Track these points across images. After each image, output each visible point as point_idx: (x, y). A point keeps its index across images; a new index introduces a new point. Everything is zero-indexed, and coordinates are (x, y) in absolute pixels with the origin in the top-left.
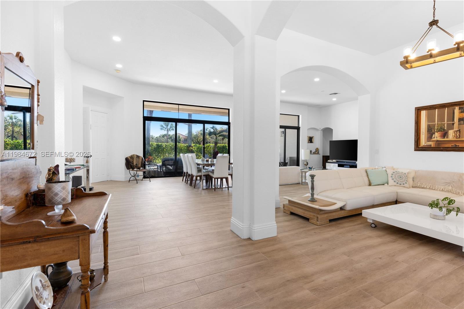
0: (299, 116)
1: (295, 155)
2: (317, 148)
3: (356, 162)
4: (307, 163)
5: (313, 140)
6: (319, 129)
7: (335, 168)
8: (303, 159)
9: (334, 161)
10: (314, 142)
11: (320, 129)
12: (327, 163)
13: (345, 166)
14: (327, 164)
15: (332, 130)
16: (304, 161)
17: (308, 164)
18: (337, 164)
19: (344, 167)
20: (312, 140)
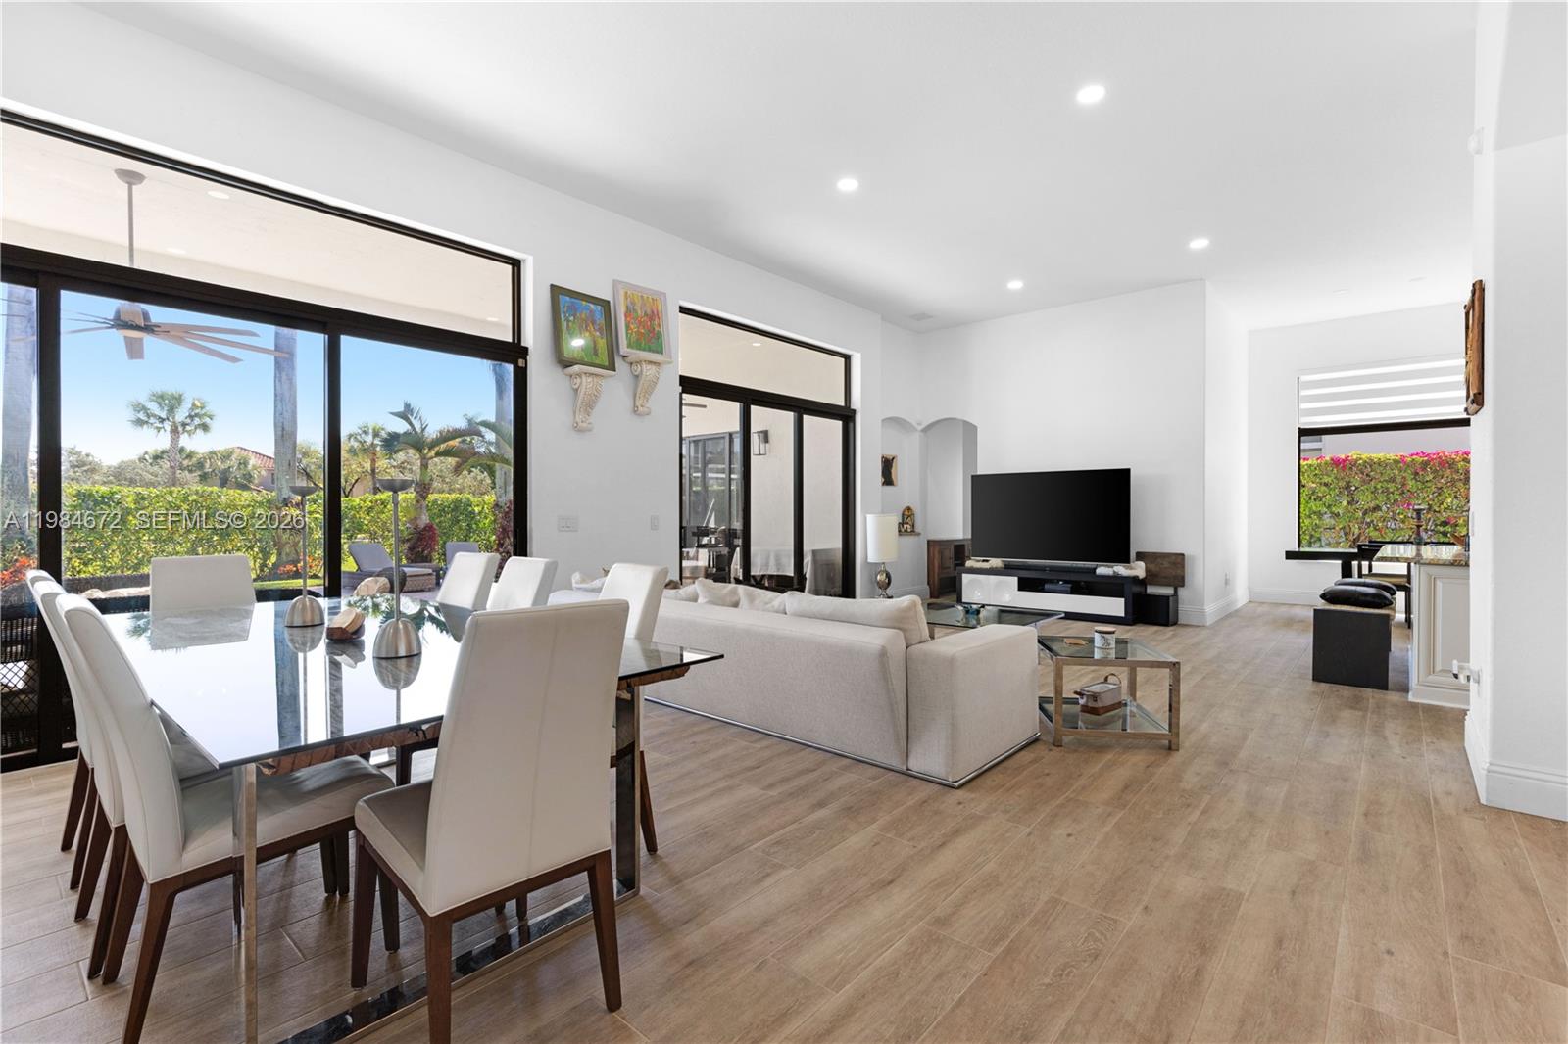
0: (847, 358)
1: (837, 544)
2: (909, 509)
3: (1095, 569)
4: (888, 576)
5: (893, 471)
6: (916, 426)
7: (1008, 596)
8: (869, 561)
9: (996, 562)
10: (899, 482)
11: (919, 424)
12: (964, 575)
13: (1047, 586)
14: (966, 578)
15: (975, 428)
16: (873, 568)
17: (889, 583)
18: (1014, 580)
19: (1042, 590)
20: (890, 473)
